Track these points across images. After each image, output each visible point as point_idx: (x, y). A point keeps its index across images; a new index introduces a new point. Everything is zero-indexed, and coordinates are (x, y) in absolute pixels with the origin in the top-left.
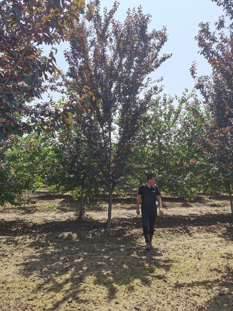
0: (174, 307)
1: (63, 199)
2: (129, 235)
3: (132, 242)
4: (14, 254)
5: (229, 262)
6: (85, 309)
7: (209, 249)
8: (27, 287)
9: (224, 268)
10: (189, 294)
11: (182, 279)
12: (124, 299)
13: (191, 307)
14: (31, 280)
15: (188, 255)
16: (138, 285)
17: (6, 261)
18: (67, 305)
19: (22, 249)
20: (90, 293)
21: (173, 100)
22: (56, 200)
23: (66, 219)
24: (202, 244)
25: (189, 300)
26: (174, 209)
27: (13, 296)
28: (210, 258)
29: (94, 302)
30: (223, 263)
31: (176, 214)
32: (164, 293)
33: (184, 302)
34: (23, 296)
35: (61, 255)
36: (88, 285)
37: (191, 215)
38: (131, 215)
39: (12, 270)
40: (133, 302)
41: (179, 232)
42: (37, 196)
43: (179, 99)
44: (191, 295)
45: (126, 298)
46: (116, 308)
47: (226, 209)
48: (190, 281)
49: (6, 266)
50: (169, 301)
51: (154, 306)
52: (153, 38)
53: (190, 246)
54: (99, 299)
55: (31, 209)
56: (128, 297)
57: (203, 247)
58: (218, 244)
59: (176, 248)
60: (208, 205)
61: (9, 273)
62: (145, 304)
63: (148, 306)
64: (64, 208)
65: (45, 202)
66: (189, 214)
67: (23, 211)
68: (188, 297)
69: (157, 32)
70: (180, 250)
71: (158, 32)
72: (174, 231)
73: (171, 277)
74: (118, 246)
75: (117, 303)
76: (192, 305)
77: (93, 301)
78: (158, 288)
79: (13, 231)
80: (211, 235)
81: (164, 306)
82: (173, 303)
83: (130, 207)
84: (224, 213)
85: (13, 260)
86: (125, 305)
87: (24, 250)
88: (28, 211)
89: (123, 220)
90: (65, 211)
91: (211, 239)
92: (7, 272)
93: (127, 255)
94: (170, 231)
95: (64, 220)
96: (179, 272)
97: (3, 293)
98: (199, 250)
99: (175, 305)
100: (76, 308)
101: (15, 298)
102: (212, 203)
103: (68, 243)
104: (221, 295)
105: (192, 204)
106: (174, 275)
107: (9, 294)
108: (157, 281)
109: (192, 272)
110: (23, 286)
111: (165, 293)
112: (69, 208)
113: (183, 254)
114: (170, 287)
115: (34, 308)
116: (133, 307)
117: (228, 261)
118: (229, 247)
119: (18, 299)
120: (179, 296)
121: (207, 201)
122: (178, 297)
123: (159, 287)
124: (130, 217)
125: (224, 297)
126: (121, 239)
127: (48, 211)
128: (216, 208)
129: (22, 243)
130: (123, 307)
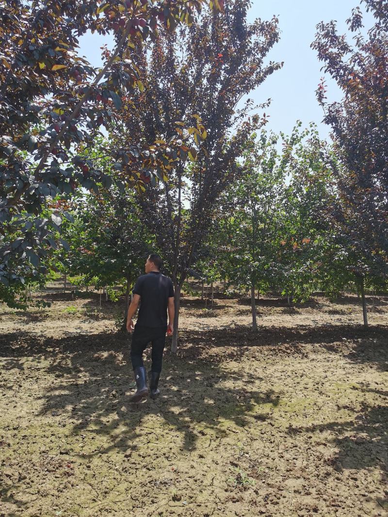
0: (290, 461)
1: (89, 300)
2: (206, 356)
3: (212, 367)
4: (22, 384)
5: (367, 398)
6: (154, 466)
7: (334, 378)
8: (55, 435)
9: (360, 406)
10: (311, 443)
11: (297, 422)
12: (212, 450)
13: (315, 462)
14: (59, 424)
15: (301, 386)
16: (229, 430)
17: (12, 396)
18: (124, 461)
19: (36, 378)
20: (157, 442)
21: (277, 139)
22: (78, 301)
23: (100, 331)
24: (321, 369)
25: (312, 452)
26: (273, 317)
27: (35, 447)
28: (336, 391)
29: (167, 455)
30: (357, 399)
31: (276, 325)
32: (272, 441)
33: (303, 453)
34: (51, 448)
35: (101, 386)
36: (153, 431)
37: (301, 326)
38: (205, 326)
39: (25, 409)
40: (226, 455)
41: (284, 352)
42: (44, 294)
43: (287, 138)
44: (313, 444)
45: (215, 449)
46: (201, 464)
47: (353, 318)
48: (311, 425)
49: (13, 404)
50: (282, 453)
51: (260, 461)
52: (255, 32)
53: (304, 373)
54: (173, 451)
55: (38, 315)
56: (217, 448)
57: (324, 374)
58: (347, 371)
59: (282, 375)
60: (326, 312)
61: (21, 415)
62: (246, 457)
63: (251, 460)
64: (93, 313)
65: (59, 304)
66: (297, 325)
67: (25, 318)
68: (310, 447)
69: (263, 24)
70: (289, 380)
71: (265, 24)
72: (277, 351)
73: (280, 419)
74: (191, 373)
75: (201, 457)
76: (316, 459)
77: (164, 454)
78: (262, 434)
79: (13, 350)
80: (334, 356)
81: (274, 460)
82: (287, 456)
83: (201, 313)
84: (352, 324)
85: (23, 394)
86: (215, 460)
87: (38, 379)
88: (34, 318)
89: (193, 334)
90: (97, 318)
91: (334, 363)
92: (17, 412)
93: (207, 386)
94: (271, 350)
95: (96, 333)
96: (291, 411)
97: (18, 443)
98: (317, 380)
99: (292, 459)
100: (139, 464)
101: (39, 452)
102: (331, 309)
103: (109, 368)
104: (358, 444)
105: (300, 310)
106: (283, 416)
107: (28, 446)
108: (260, 424)
109: (311, 411)
110: (48, 433)
111: (274, 442)
112: (102, 314)
113: (294, 385)
114: (280, 433)
115: (72, 465)
116: (229, 462)
117: (365, 395)
118: (364, 374)
119: (44, 452)
120: (296, 446)
121: (323, 305)
122: (294, 447)
123: (263, 432)
124: (203, 328)
125: (364, 447)
126: (194, 363)
127: (66, 318)
128: (337, 316)
129: (33, 368)
130: (212, 462)
